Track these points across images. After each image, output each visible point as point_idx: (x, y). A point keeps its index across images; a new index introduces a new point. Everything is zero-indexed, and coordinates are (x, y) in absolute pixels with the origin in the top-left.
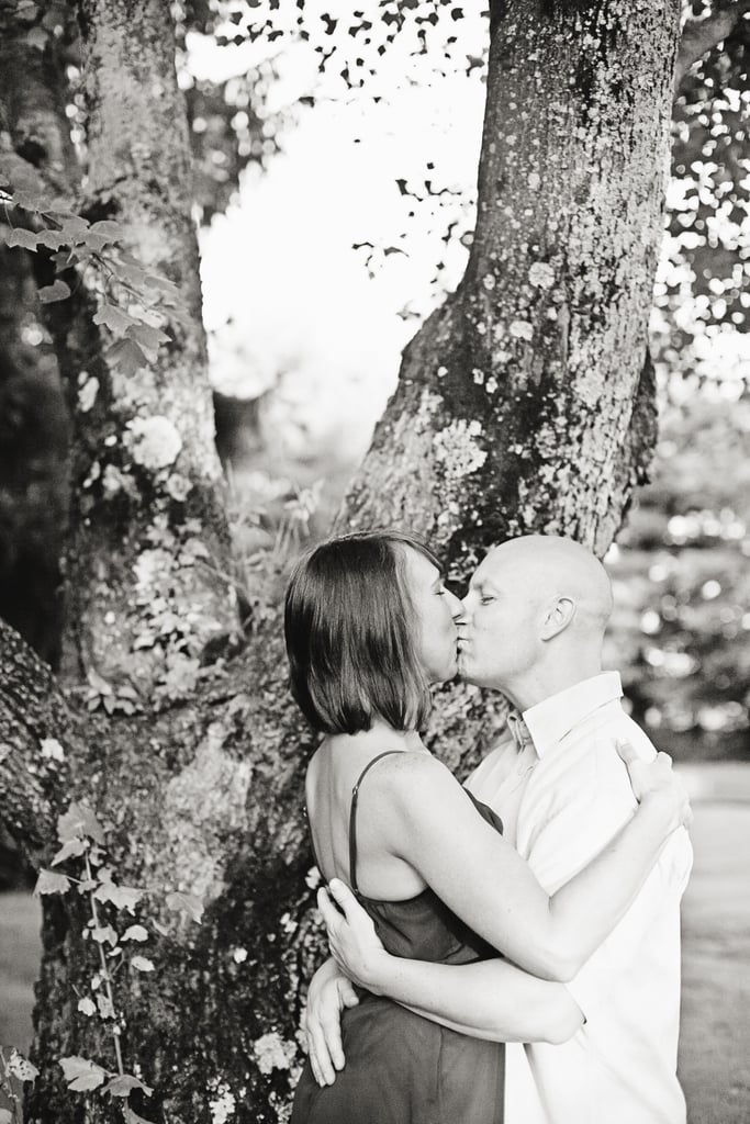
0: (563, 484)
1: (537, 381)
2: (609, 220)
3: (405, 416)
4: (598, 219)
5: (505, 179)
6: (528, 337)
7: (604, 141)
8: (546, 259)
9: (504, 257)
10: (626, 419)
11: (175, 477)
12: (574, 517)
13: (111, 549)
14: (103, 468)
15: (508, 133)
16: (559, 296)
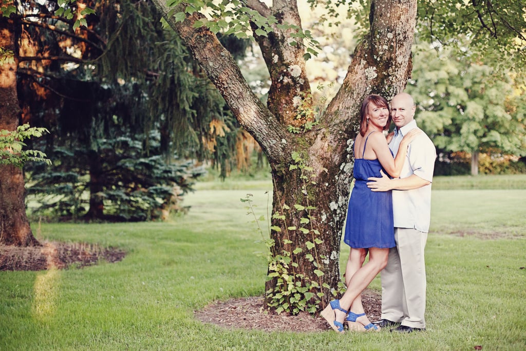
0: (394, 80)
1: (389, 58)
2: (404, 23)
3: (357, 65)
4: (402, 23)
5: (382, 14)
6: (387, 49)
7: (404, 7)
8: (391, 32)
9: (381, 31)
10: (407, 65)
11: (301, 79)
12: (396, 87)
13: (286, 96)
14: (283, 77)
15: (383, 4)
16: (394, 40)
